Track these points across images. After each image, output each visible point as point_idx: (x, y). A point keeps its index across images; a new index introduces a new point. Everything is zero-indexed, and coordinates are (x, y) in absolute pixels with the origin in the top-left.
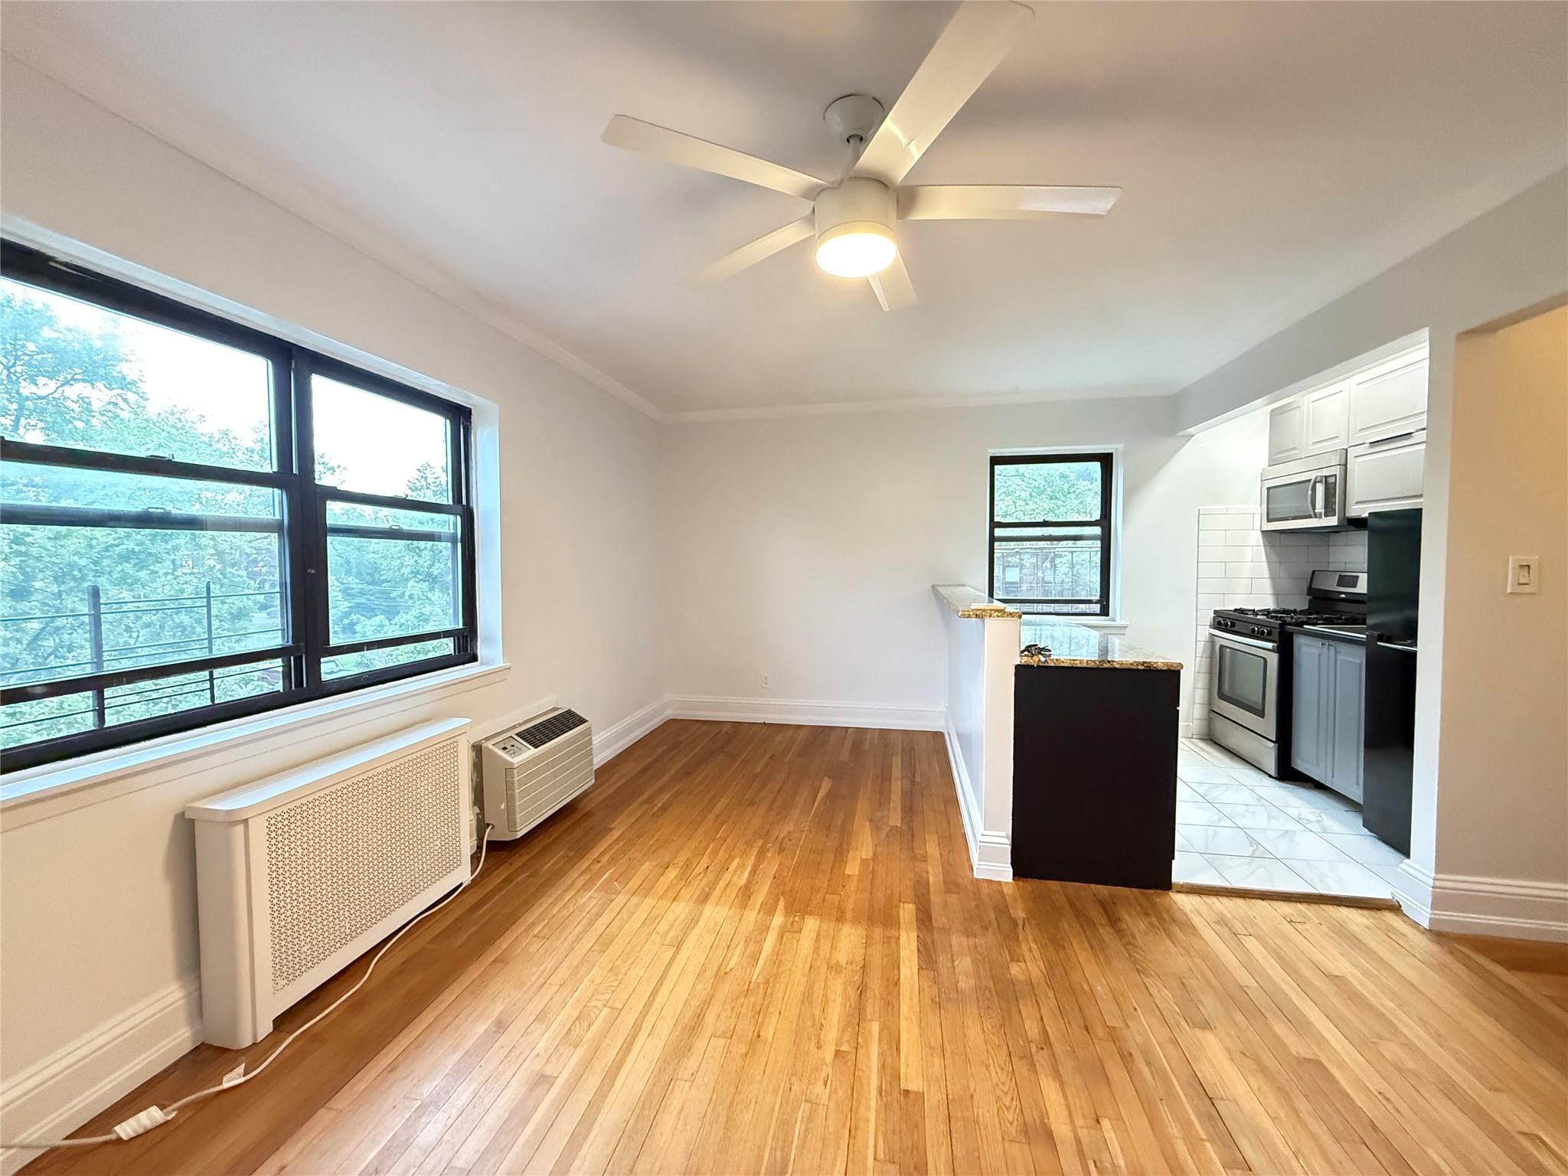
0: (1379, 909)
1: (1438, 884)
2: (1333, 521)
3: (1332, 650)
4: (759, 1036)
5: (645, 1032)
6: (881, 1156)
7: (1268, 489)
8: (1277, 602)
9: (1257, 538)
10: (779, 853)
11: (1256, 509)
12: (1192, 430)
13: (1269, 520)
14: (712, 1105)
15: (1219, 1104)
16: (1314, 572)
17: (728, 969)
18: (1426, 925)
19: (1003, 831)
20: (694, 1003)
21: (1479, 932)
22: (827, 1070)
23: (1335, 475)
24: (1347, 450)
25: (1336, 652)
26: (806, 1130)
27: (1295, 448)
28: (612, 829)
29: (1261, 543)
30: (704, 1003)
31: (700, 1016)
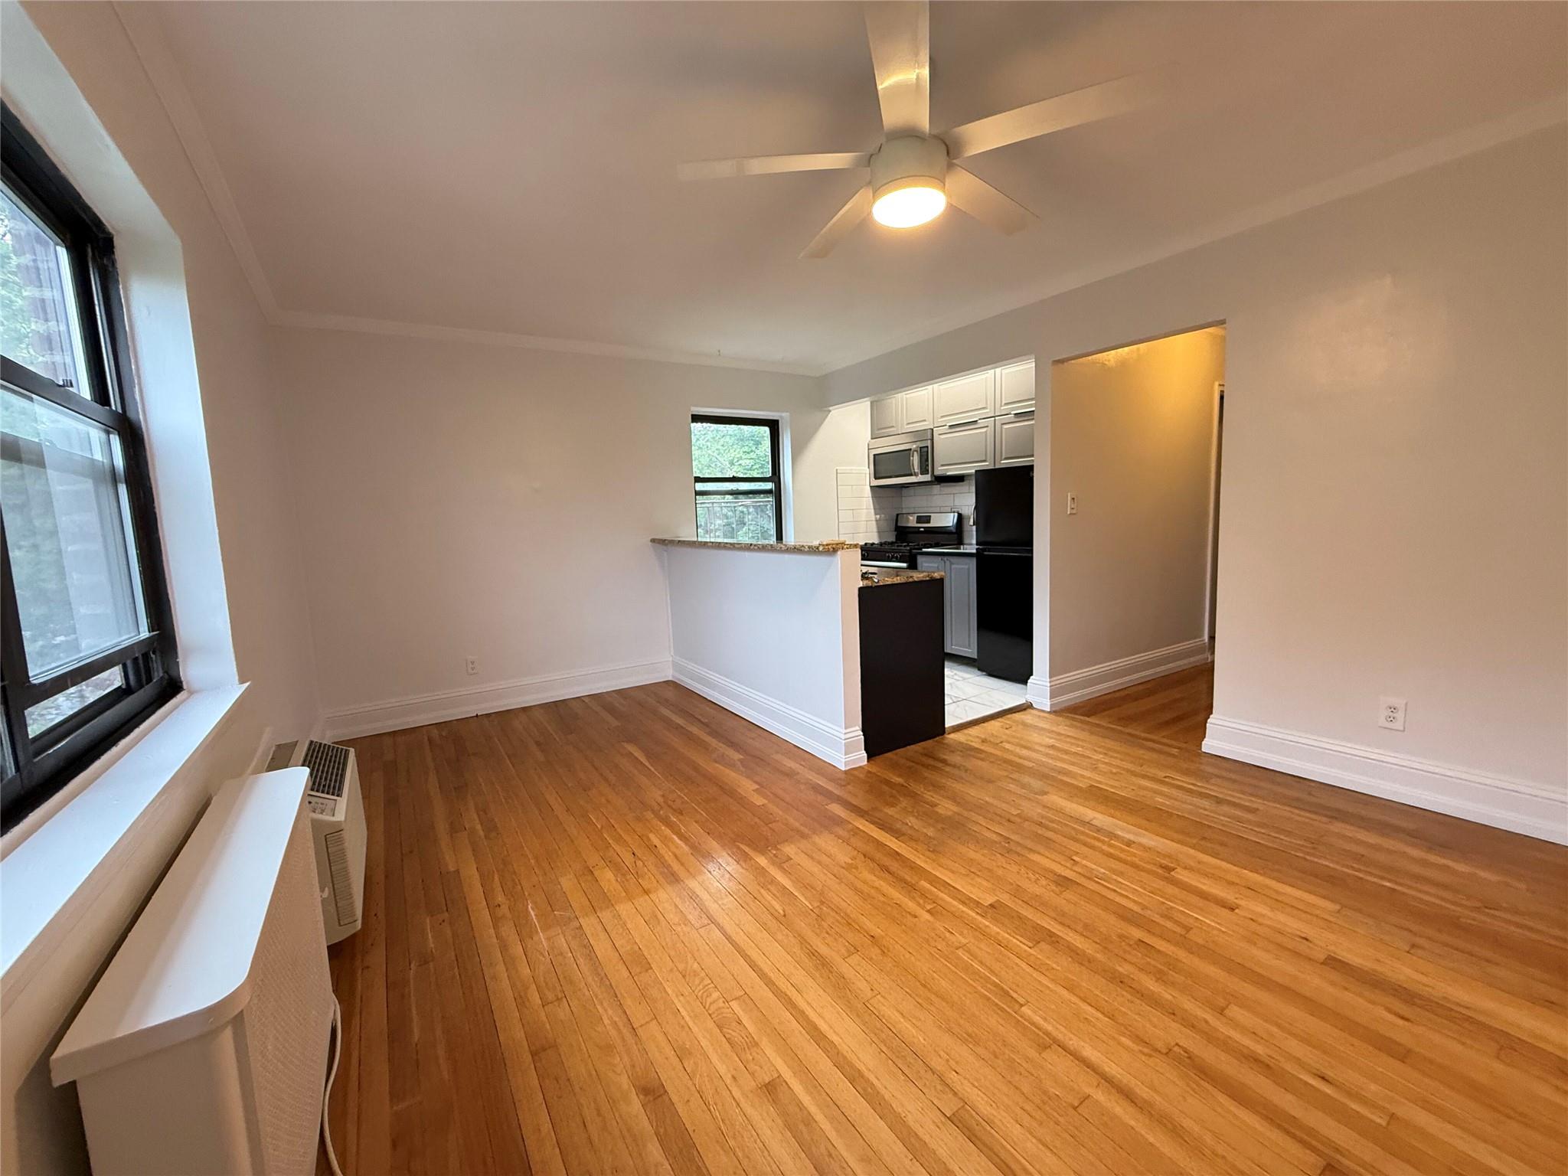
0: (1025, 709)
1: (1053, 683)
2: (927, 478)
3: (948, 563)
4: (872, 936)
5: (792, 993)
6: (1031, 945)
7: (874, 455)
8: (880, 537)
9: (868, 491)
10: (682, 814)
11: (865, 470)
12: (831, 408)
13: (876, 478)
14: (914, 995)
15: (1093, 822)
16: (898, 515)
17: (782, 912)
18: (1049, 710)
19: (855, 726)
20: (797, 950)
21: (1066, 705)
22: (938, 925)
23: (927, 447)
24: (932, 430)
25: (951, 563)
26: (981, 962)
27: (893, 427)
28: (458, 871)
29: (870, 495)
30: (802, 943)
31: (813, 954)
